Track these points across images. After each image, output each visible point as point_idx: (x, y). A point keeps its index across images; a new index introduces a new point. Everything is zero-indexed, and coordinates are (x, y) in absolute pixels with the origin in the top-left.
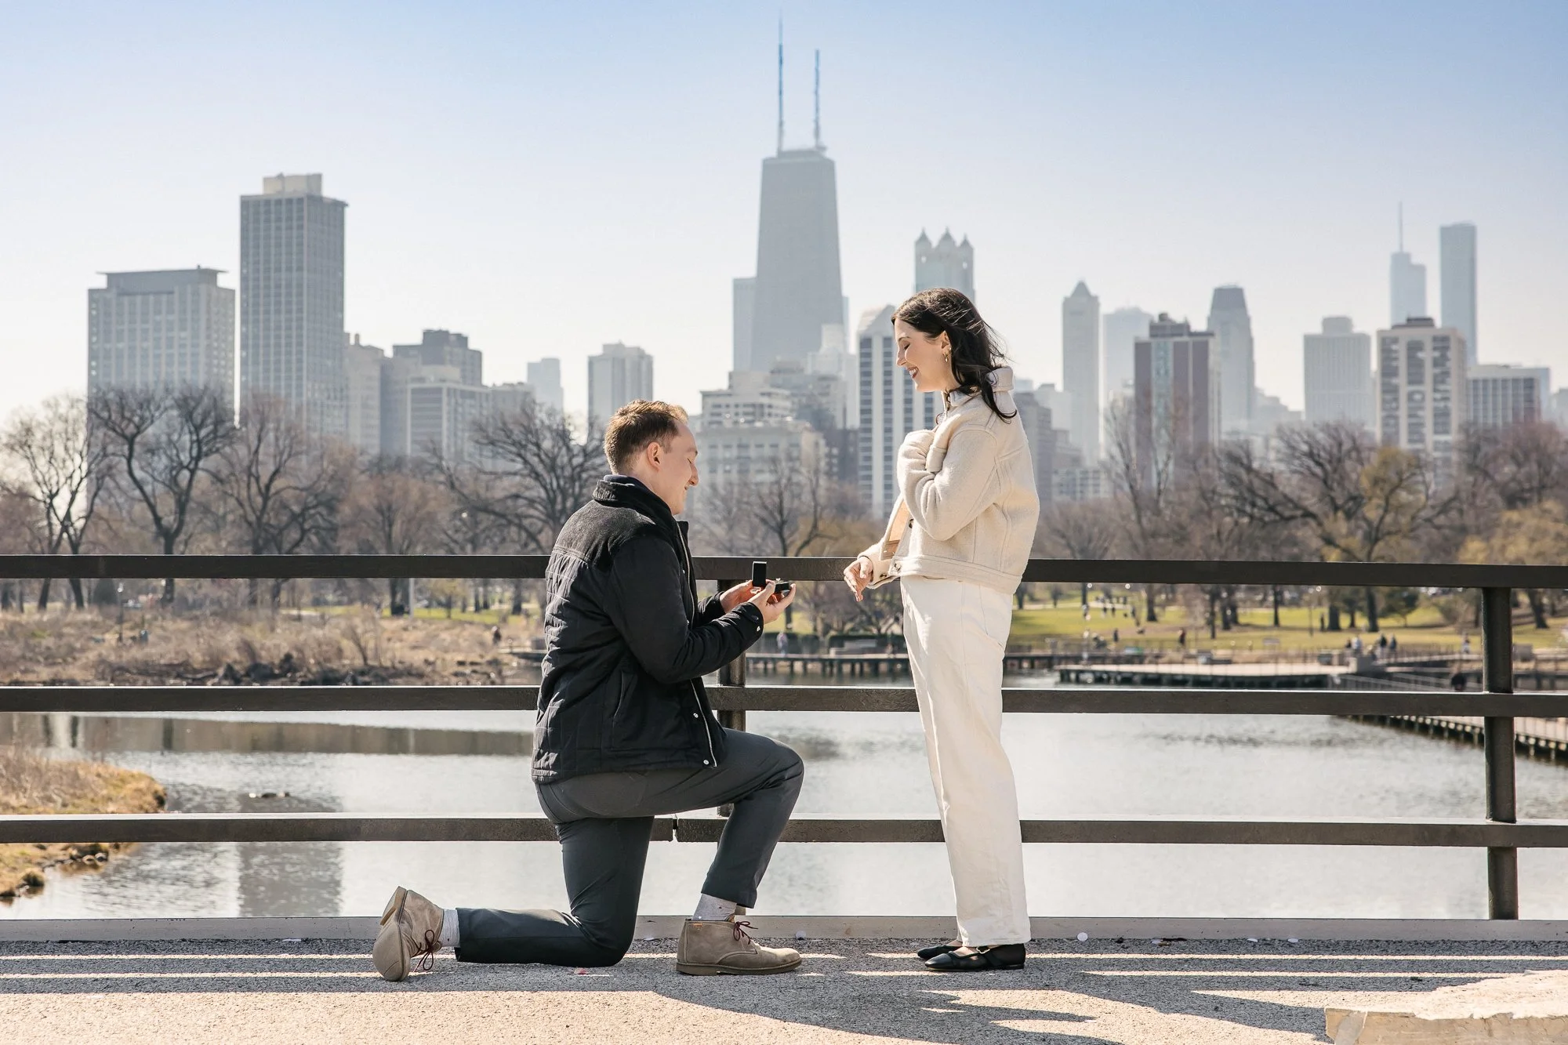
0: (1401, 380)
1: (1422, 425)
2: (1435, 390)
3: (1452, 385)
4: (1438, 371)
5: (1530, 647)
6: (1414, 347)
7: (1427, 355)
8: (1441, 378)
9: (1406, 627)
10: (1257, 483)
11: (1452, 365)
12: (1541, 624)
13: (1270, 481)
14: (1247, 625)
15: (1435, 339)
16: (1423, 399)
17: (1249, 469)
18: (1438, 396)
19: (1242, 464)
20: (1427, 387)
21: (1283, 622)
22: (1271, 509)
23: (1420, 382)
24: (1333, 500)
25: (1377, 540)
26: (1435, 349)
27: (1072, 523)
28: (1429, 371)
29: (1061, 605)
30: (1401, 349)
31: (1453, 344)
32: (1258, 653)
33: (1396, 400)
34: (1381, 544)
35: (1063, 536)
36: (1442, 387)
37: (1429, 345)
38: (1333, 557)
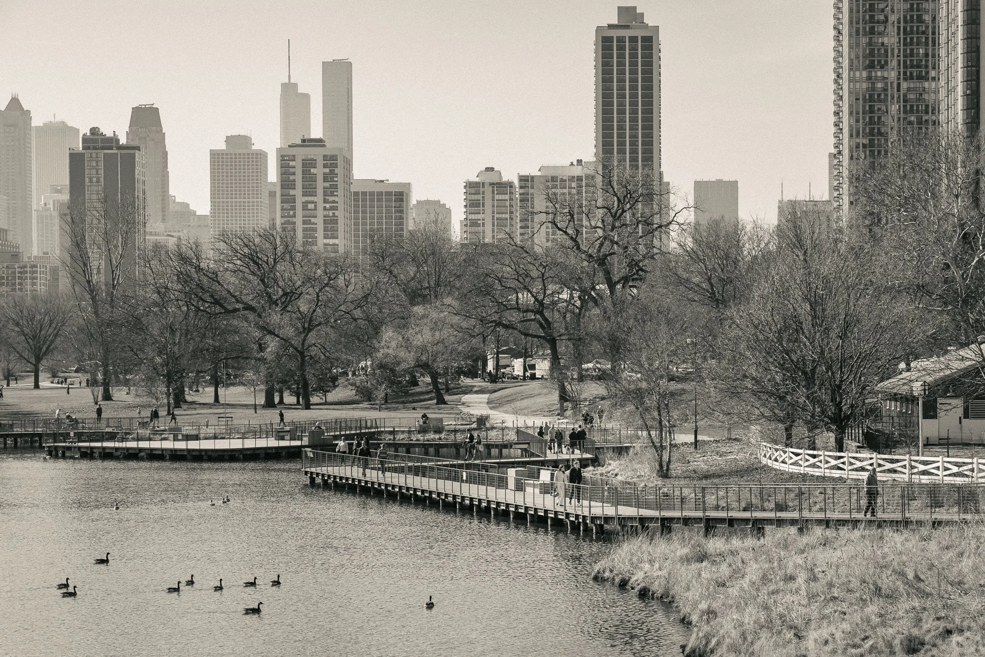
0: (298, 192)
1: (315, 230)
2: (325, 201)
3: (340, 198)
4: (327, 184)
5: (441, 420)
6: (308, 164)
7: (319, 171)
8: (331, 190)
9: (326, 403)
10: (205, 280)
11: (340, 180)
12: (441, 401)
13: (214, 277)
14: (193, 403)
15: (325, 157)
16: (315, 209)
17: (199, 269)
18: (328, 206)
19: (191, 264)
20: (319, 198)
21: (222, 400)
22: (217, 302)
23: (314, 194)
24: (269, 296)
25: (310, 330)
26: (325, 166)
27: (25, 313)
28: (320, 185)
29: (13, 384)
30: (298, 165)
31: (340, 162)
32: (211, 431)
33: (293, 208)
34: (313, 334)
35: (17, 324)
36: (331, 199)
37: (320, 162)
38: (272, 345)
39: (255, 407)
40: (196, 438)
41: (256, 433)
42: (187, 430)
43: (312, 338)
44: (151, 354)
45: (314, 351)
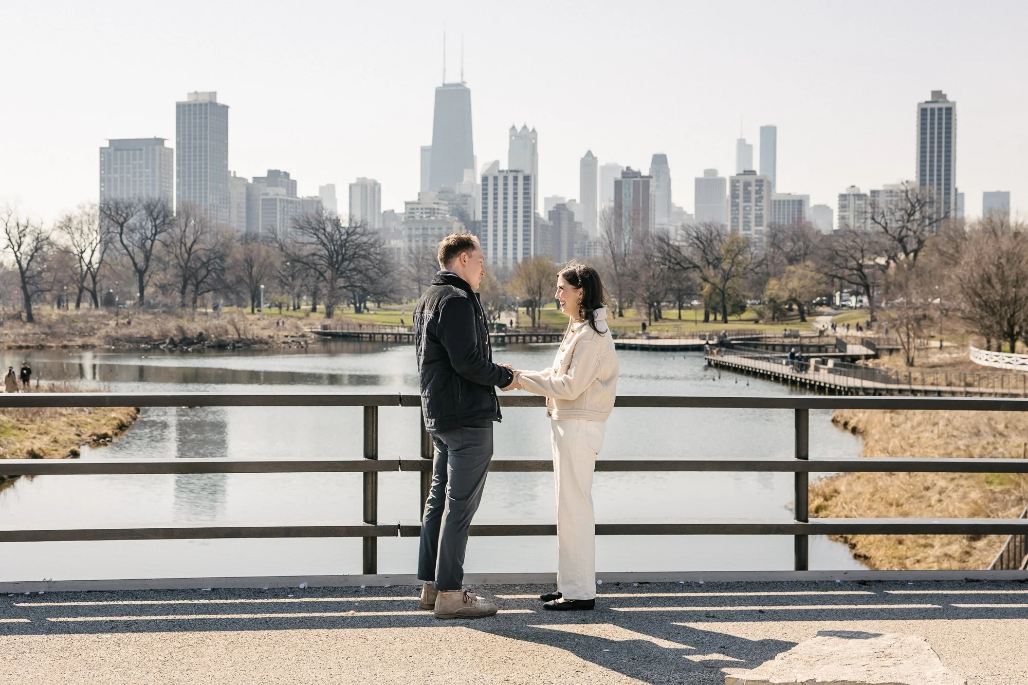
0: (740, 200)
1: (750, 222)
2: (756, 205)
3: (764, 203)
4: (757, 196)
5: (798, 331)
6: (747, 185)
7: (753, 189)
8: (758, 200)
9: (740, 320)
10: (672, 251)
11: (764, 194)
12: (803, 320)
13: (678, 250)
14: (666, 319)
15: (757, 181)
16: (750, 210)
17: (668, 245)
18: (757, 208)
19: (665, 242)
20: (753, 204)
21: (683, 318)
22: (678, 264)
23: (749, 201)
24: (707, 260)
25: (728, 279)
26: (756, 186)
28: (753, 196)
30: (740, 186)
31: (765, 184)
32: (670, 334)
33: (738, 210)
34: (730, 281)
36: (759, 204)
37: (754, 184)
38: (707, 287)
39: (696, 322)
40: (657, 338)
41: (693, 336)
42: (653, 334)
43: (729, 283)
44: (641, 292)
45: (730, 291)
